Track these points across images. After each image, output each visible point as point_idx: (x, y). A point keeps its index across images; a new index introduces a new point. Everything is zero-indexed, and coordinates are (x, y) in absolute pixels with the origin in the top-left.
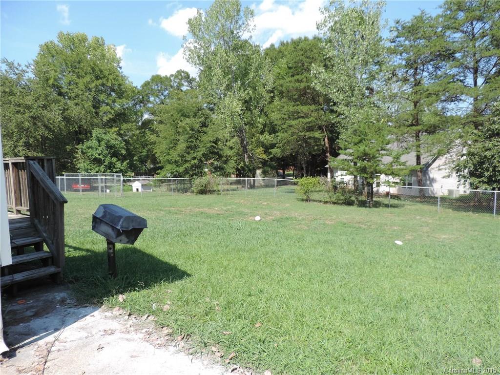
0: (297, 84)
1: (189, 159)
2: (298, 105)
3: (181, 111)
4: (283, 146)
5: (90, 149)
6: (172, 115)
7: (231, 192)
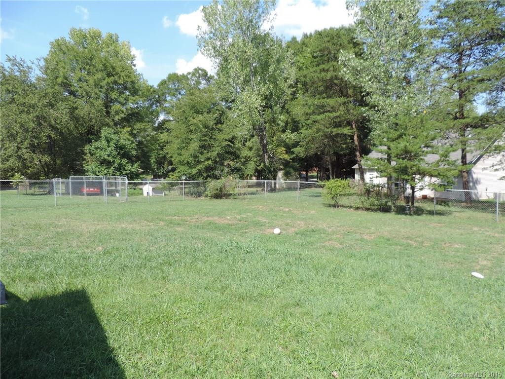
0: (323, 74)
1: (202, 160)
2: (323, 98)
3: (194, 107)
4: (307, 144)
5: (99, 150)
6: (184, 112)
7: (248, 196)
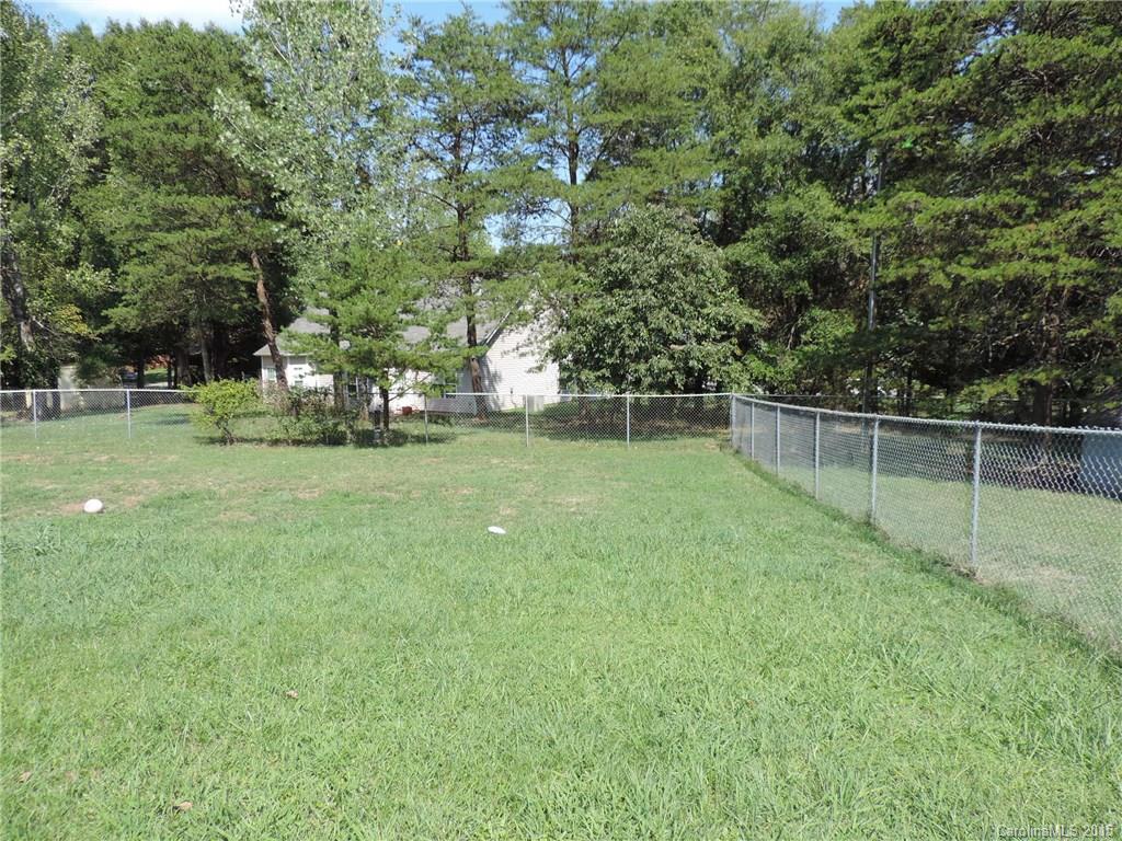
0: (175, 137)
2: (179, 193)
4: (144, 300)
